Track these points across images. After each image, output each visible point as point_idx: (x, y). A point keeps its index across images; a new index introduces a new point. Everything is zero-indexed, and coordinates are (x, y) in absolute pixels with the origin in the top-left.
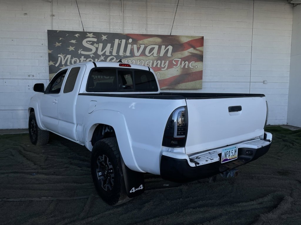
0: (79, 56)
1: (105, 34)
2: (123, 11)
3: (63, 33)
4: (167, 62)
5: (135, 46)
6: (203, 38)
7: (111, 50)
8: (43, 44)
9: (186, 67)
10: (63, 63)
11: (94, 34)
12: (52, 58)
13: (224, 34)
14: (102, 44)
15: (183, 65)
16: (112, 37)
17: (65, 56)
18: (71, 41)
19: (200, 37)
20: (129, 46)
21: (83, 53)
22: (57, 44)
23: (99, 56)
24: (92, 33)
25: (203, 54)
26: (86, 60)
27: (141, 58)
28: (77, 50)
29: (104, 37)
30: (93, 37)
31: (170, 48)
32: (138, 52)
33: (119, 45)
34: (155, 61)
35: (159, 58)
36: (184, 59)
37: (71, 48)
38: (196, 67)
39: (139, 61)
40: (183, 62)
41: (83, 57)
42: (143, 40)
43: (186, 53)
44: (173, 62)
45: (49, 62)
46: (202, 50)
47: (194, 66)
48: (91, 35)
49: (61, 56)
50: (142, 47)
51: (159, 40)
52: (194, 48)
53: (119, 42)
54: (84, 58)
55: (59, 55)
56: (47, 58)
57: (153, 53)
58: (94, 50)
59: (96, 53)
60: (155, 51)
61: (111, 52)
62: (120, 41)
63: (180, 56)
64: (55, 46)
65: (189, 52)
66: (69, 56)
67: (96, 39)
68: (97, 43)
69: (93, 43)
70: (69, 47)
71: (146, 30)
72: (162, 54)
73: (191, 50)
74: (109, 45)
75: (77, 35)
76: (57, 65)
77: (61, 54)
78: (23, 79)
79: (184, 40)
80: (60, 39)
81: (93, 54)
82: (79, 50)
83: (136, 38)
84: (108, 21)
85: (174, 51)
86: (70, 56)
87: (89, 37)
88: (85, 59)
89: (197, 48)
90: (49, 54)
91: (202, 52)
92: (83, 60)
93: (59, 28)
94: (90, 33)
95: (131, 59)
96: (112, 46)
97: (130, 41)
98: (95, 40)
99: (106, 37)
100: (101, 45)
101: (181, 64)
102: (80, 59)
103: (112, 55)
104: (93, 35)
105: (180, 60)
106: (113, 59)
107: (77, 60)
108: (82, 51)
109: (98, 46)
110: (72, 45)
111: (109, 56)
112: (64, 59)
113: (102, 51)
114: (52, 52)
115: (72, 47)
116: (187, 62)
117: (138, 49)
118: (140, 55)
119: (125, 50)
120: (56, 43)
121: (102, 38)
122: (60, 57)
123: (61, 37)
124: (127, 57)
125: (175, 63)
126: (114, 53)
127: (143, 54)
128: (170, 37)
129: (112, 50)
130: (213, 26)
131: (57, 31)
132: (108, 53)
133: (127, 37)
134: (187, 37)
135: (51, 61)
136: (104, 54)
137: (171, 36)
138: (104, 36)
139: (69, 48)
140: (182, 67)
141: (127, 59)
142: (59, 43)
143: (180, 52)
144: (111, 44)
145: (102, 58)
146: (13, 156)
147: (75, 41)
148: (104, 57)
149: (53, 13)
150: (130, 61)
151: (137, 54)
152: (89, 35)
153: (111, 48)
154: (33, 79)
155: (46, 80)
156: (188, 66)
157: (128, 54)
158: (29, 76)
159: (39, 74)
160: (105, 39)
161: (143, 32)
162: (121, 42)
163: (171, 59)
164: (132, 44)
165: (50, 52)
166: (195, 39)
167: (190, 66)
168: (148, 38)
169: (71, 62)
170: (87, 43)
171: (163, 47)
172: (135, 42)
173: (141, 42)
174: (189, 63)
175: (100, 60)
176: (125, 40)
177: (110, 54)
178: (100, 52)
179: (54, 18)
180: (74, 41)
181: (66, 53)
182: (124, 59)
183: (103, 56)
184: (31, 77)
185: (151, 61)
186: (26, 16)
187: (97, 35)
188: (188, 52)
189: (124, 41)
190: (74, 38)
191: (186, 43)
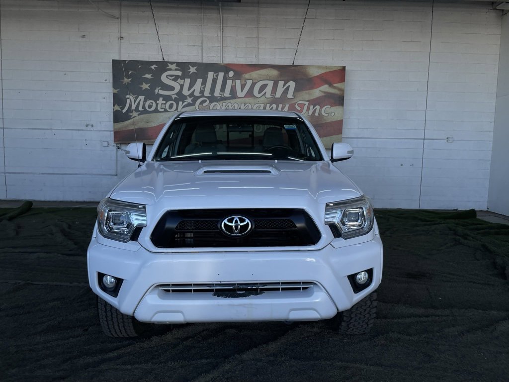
0: (156, 98)
1: (193, 64)
2: (222, 29)
3: (133, 64)
4: (287, 106)
5: (238, 83)
6: (344, 68)
7: (202, 89)
8: (106, 80)
9: (317, 114)
10: (133, 107)
11: (179, 64)
12: (118, 100)
13: (381, 61)
14: (189, 79)
15: (311, 110)
16: (204, 69)
17: (137, 98)
18: (144, 75)
19: (340, 68)
20: (229, 83)
21: (162, 92)
22: (126, 80)
23: (185, 97)
24: (175, 64)
25: (343, 94)
26: (165, 104)
27: (247, 100)
28: (153, 88)
29: (193, 70)
30: (176, 70)
31: (292, 84)
32: (242, 91)
33: (215, 81)
34: (268, 105)
35: (275, 101)
36: (314, 102)
37: (145, 86)
38: (333, 114)
39: (243, 105)
40: (312, 107)
41: (161, 99)
42: (251, 73)
43: (317, 93)
44: (297, 106)
45: (114, 106)
46: (343, 87)
47: (330, 113)
48: (174, 66)
49: (131, 97)
50: (249, 83)
51: (274, 73)
52: (331, 85)
53: (215, 77)
54: (163, 100)
55: (127, 96)
56: (111, 100)
57: (266, 92)
58: (177, 89)
59: (180, 93)
60: (269, 90)
61: (202, 92)
62: (215, 74)
63: (307, 97)
64: (123, 82)
65: (322, 92)
66: (142, 98)
67: (181, 72)
68: (183, 77)
69: (176, 78)
70: (142, 84)
71: (257, 56)
72: (278, 95)
73: (325, 88)
74: (199, 81)
75: (153, 67)
76: (124, 111)
77: (131, 94)
78: (79, 130)
79: (314, 72)
80: (130, 73)
81: (176, 94)
82: (156, 89)
83: (240, 70)
84: (200, 45)
85: (297, 90)
86: (144, 97)
87: (171, 70)
88: (164, 102)
89: (335, 85)
90: (114, 94)
91: (343, 91)
92: (162, 104)
93: (129, 56)
94: (172, 63)
95: (232, 101)
96: (204, 83)
97: (231, 74)
98: (179, 73)
99: (196, 69)
100: (188, 81)
101: (308, 109)
102: (158, 102)
103: (203, 96)
104: (176, 66)
105: (307, 103)
106: (204, 101)
107: (152, 103)
108: (160, 89)
109: (184, 82)
110: (147, 81)
111: (199, 97)
112: (135, 101)
113: (189, 90)
114: (118, 91)
115: (146, 84)
116: (318, 107)
117: (243, 87)
118: (246, 96)
119: (223, 89)
120: (124, 79)
121: (189, 70)
122: (128, 98)
123: (131, 70)
124: (226, 99)
125: (299, 109)
126: (207, 93)
127: (250, 93)
128: (293, 68)
129: (204, 88)
130: (362, 50)
131: (126, 61)
132: (197, 94)
133: (226, 68)
134: (319, 67)
135: (116, 105)
136: (192, 95)
137: (293, 66)
138: (193, 67)
139: (142, 86)
140: (310, 114)
141: (225, 101)
142: (128, 78)
143: (307, 91)
144: (201, 80)
145: (189, 100)
146: (52, 234)
147: (151, 75)
148: (192, 98)
149: (122, 34)
150: (230, 105)
151: (240, 94)
152: (170, 66)
153: (202, 85)
154: (91, 131)
155: (110, 131)
156: (320, 113)
157: (227, 94)
158: (87, 126)
159: (100, 123)
160: (194, 73)
161: (253, 61)
162: (217, 76)
163: (293, 102)
164: (234, 79)
165: (116, 91)
166: (332, 70)
167: (323, 113)
168: (259, 70)
169: (144, 105)
170: (168, 78)
171: (281, 83)
172: (238, 76)
173: (247, 76)
174: (321, 108)
175: (185, 103)
176: (223, 73)
177: (200, 94)
178: (186, 92)
179: (122, 41)
180: (148, 76)
181: (137, 93)
182: (222, 102)
183: (190, 97)
184: (90, 128)
185: (262, 105)
186: (84, 39)
187: (183, 66)
188: (320, 91)
189: (221, 75)
190: (150, 71)
191: (317, 77)
